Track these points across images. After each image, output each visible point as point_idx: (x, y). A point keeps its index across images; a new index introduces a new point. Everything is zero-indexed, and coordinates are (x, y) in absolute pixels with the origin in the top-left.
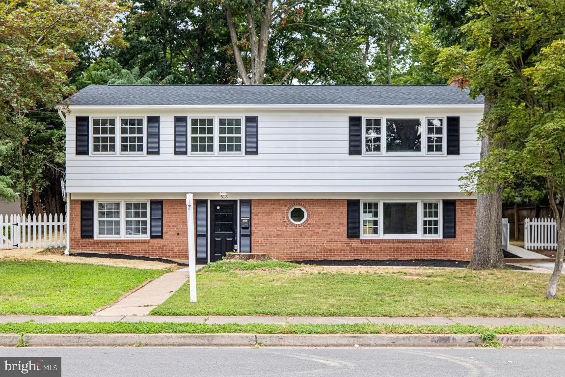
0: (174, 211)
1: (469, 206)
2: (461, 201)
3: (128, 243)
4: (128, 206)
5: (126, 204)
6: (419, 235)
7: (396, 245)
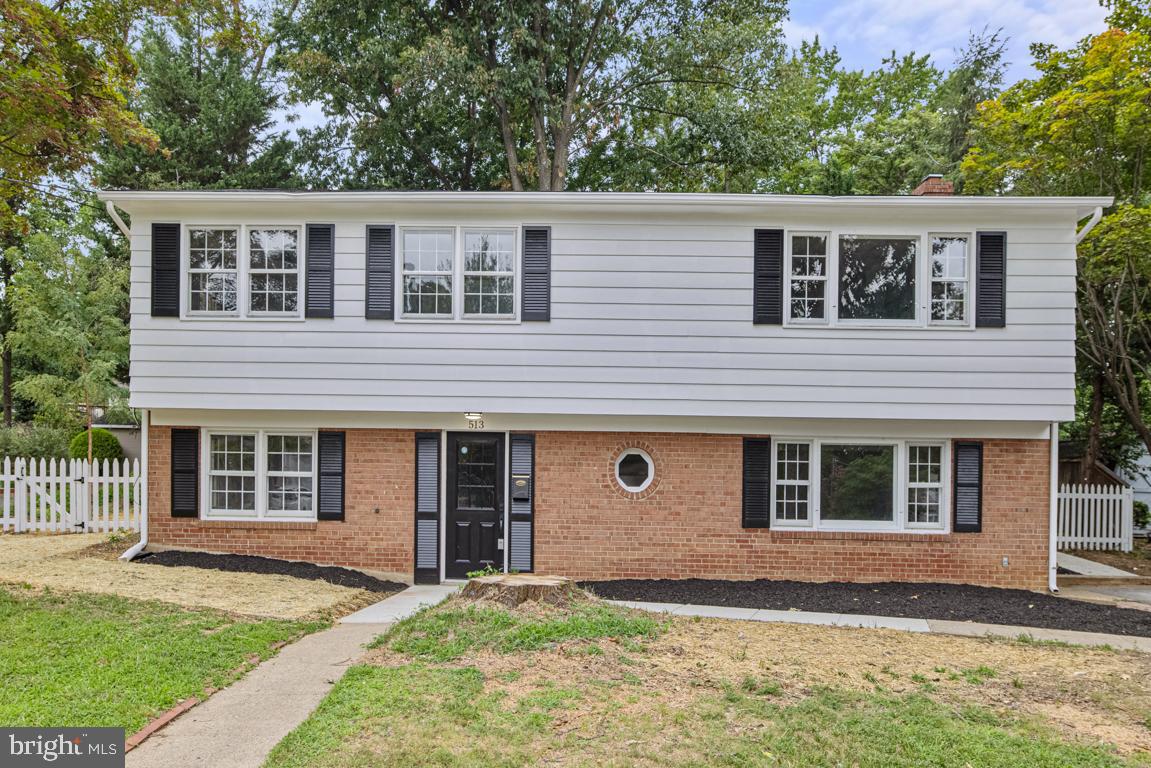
1: (1012, 457)
2: (995, 442)
3: (270, 530)
4: (273, 442)
5: (270, 437)
6: (899, 524)
7: (849, 546)
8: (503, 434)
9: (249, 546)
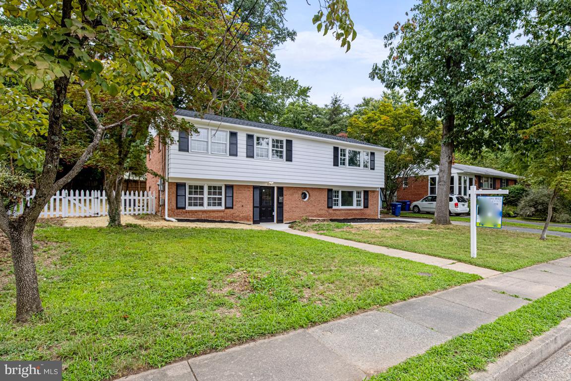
0: (240, 192)
1: (373, 194)
2: (371, 191)
3: (210, 212)
4: (210, 188)
5: (209, 186)
6: (355, 207)
7: (347, 211)
8: (274, 187)
9: (203, 216)
